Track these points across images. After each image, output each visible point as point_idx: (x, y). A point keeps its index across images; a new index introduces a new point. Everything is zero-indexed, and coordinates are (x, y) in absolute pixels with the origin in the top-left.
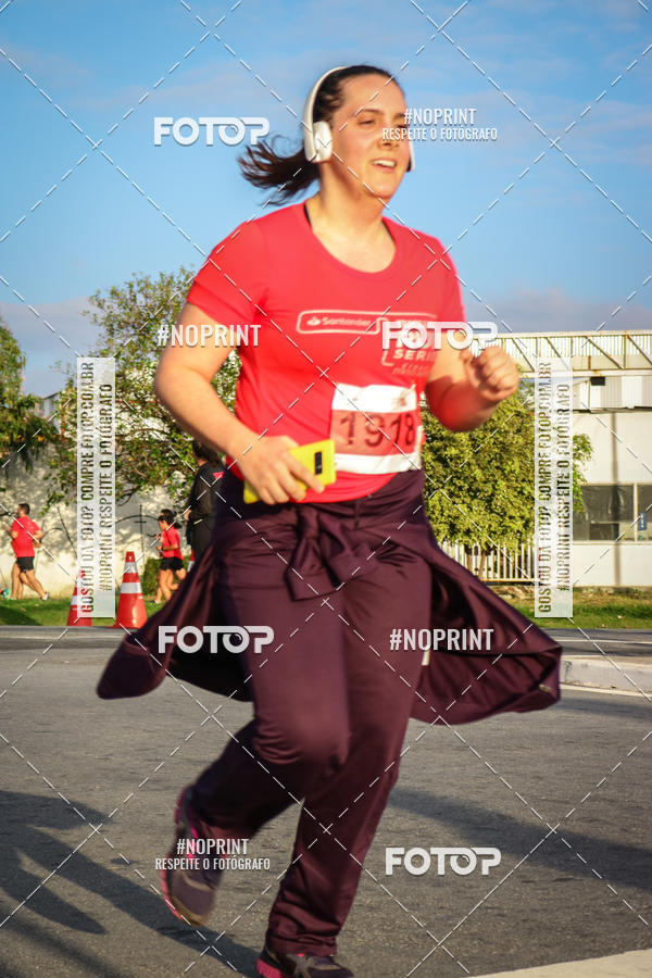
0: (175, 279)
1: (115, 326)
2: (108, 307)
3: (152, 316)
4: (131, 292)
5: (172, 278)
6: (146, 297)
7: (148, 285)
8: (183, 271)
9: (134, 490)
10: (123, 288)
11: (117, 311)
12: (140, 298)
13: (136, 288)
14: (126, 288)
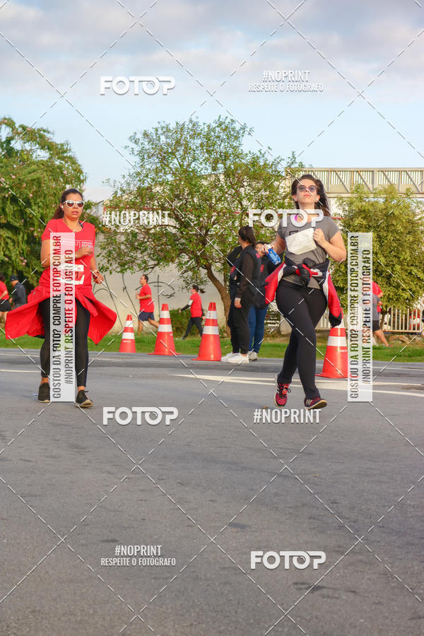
0: (186, 126)
1: (146, 157)
2: (142, 144)
3: (170, 150)
4: (157, 134)
5: (183, 125)
6: (167, 137)
7: (168, 130)
8: (191, 121)
9: (155, 265)
10: (151, 131)
11: (147, 146)
12: (163, 138)
13: (160, 132)
14: (153, 131)
